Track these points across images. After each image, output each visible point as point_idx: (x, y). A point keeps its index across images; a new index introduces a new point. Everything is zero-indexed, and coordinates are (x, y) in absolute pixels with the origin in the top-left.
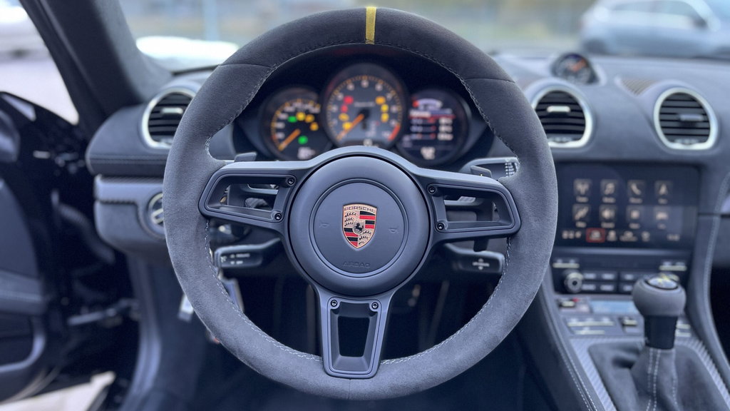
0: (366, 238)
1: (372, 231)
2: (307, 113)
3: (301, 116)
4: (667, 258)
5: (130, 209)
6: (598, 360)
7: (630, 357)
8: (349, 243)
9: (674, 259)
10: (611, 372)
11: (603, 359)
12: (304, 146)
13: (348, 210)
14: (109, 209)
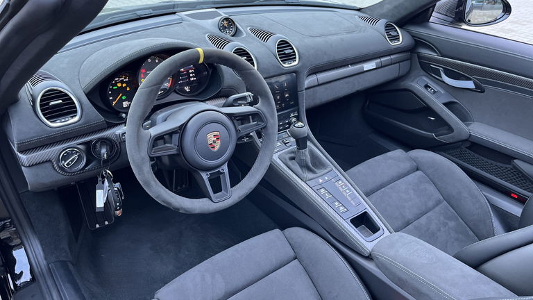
0: (218, 146)
1: (219, 141)
2: (122, 82)
3: (119, 85)
4: (292, 112)
5: (47, 165)
6: (283, 160)
7: (292, 155)
8: (212, 149)
9: (293, 112)
10: (290, 163)
11: (285, 160)
12: (125, 100)
13: (209, 136)
14: (33, 169)
